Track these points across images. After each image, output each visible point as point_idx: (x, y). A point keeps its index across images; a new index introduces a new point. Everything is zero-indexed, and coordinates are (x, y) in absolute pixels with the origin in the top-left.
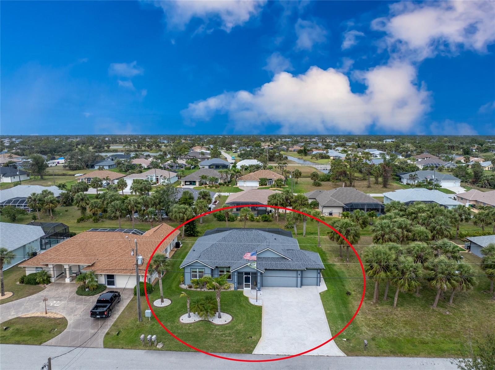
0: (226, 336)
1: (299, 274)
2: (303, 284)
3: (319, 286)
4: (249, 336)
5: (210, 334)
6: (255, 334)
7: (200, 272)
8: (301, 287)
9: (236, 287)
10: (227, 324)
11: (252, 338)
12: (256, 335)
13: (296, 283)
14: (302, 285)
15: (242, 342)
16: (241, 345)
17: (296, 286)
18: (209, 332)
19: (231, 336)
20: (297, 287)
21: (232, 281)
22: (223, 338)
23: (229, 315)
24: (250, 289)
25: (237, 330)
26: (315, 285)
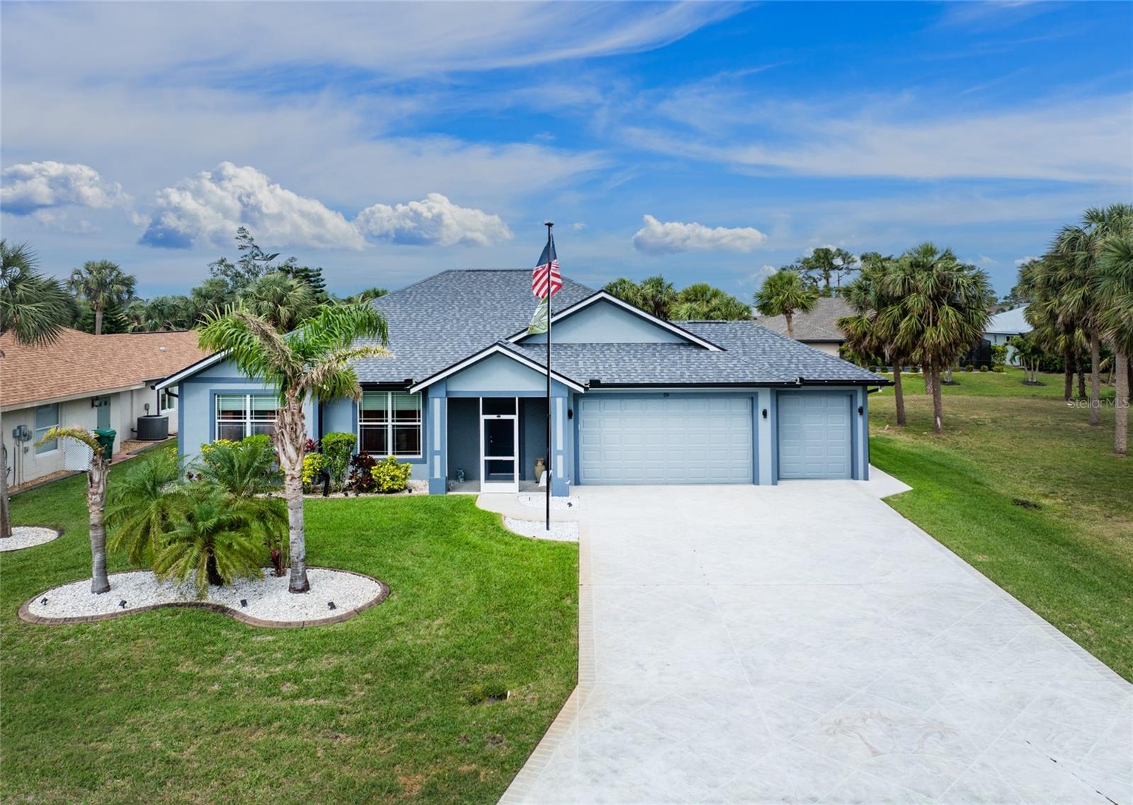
0: (306, 692)
1: (765, 413)
2: (782, 475)
3: (866, 478)
4: (478, 688)
5: (190, 677)
6: (527, 672)
7: (258, 412)
8: (774, 483)
9: (437, 475)
10: (341, 619)
11: (503, 696)
12: (535, 678)
13: (750, 460)
14: (778, 477)
15: (418, 729)
16: (404, 747)
17: (750, 478)
18: (186, 667)
19: (342, 692)
20: (755, 481)
21: (424, 461)
22: (276, 703)
23: (366, 580)
24: (514, 486)
25: (394, 654)
26: (841, 478)
